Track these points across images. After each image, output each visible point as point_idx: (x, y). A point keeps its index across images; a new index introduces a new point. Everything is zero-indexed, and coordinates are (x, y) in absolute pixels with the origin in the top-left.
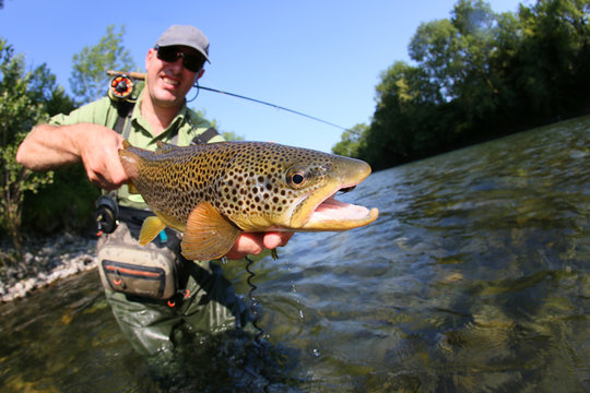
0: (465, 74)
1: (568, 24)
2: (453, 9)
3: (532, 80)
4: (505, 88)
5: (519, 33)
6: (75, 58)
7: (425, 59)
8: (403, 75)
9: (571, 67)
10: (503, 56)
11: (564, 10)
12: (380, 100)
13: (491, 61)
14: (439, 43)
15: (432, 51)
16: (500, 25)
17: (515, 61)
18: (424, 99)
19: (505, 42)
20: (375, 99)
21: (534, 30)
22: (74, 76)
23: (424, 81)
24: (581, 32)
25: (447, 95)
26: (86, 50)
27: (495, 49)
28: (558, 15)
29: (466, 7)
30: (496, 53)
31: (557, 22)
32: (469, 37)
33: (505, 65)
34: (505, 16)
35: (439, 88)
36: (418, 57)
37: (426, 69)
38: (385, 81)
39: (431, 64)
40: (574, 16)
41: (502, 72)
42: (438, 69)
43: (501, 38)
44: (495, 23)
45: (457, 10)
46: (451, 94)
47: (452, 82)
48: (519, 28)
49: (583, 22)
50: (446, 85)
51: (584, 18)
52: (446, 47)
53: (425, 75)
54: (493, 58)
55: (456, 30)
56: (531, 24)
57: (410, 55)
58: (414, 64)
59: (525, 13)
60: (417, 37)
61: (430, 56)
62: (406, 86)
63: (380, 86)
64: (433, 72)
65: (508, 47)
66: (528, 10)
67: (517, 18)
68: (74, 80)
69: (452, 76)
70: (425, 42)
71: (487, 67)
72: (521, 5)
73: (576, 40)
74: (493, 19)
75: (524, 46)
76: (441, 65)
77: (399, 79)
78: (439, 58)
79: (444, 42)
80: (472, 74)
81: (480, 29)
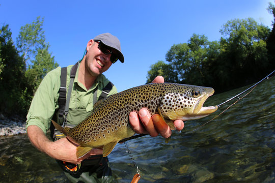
0: (190, 69)
1: (243, 46)
2: (190, 39)
3: (222, 72)
4: (208, 75)
5: (218, 51)
6: (22, 28)
7: (173, 61)
8: (161, 67)
9: (241, 65)
10: (209, 61)
11: (242, 40)
12: (149, 78)
13: (203, 63)
14: (181, 54)
15: (176, 58)
16: (210, 47)
17: (215, 63)
18: (170, 79)
19: (211, 54)
20: (147, 77)
21: (226, 49)
22: (19, 37)
23: (171, 71)
24: (249, 49)
25: (180, 78)
26: (27, 26)
27: (206, 58)
28: (239, 42)
29: (196, 38)
30: (207, 59)
31: (238, 45)
32: (195, 52)
33: (209, 65)
34: (213, 43)
35: (177, 74)
36: (169, 60)
37: (172, 66)
38: (153, 70)
39: (175, 64)
40: (247, 42)
41: (208, 68)
42: (178, 66)
43: (210, 53)
44: (208, 46)
45: (192, 40)
46: (182, 77)
47: (184, 72)
48: (219, 48)
49: (250, 44)
50: (181, 73)
51: (251, 42)
52: (184, 56)
53: (171, 68)
54: (204, 62)
55: (190, 49)
56: (225, 46)
57: (166, 59)
58: (167, 63)
59: (223, 42)
60: (171, 51)
61: (176, 59)
62: (162, 73)
63: (150, 72)
64: (175, 67)
65: (212, 57)
66: (225, 40)
67: (219, 44)
68: (19, 39)
69: (184, 69)
70: (174, 53)
71: (201, 66)
72: (221, 38)
73: (245, 53)
74: (207, 44)
75: (220, 57)
76: (180, 64)
77: (159, 69)
78: (179, 61)
79: (183, 54)
80: (194, 69)
81: (201, 48)
